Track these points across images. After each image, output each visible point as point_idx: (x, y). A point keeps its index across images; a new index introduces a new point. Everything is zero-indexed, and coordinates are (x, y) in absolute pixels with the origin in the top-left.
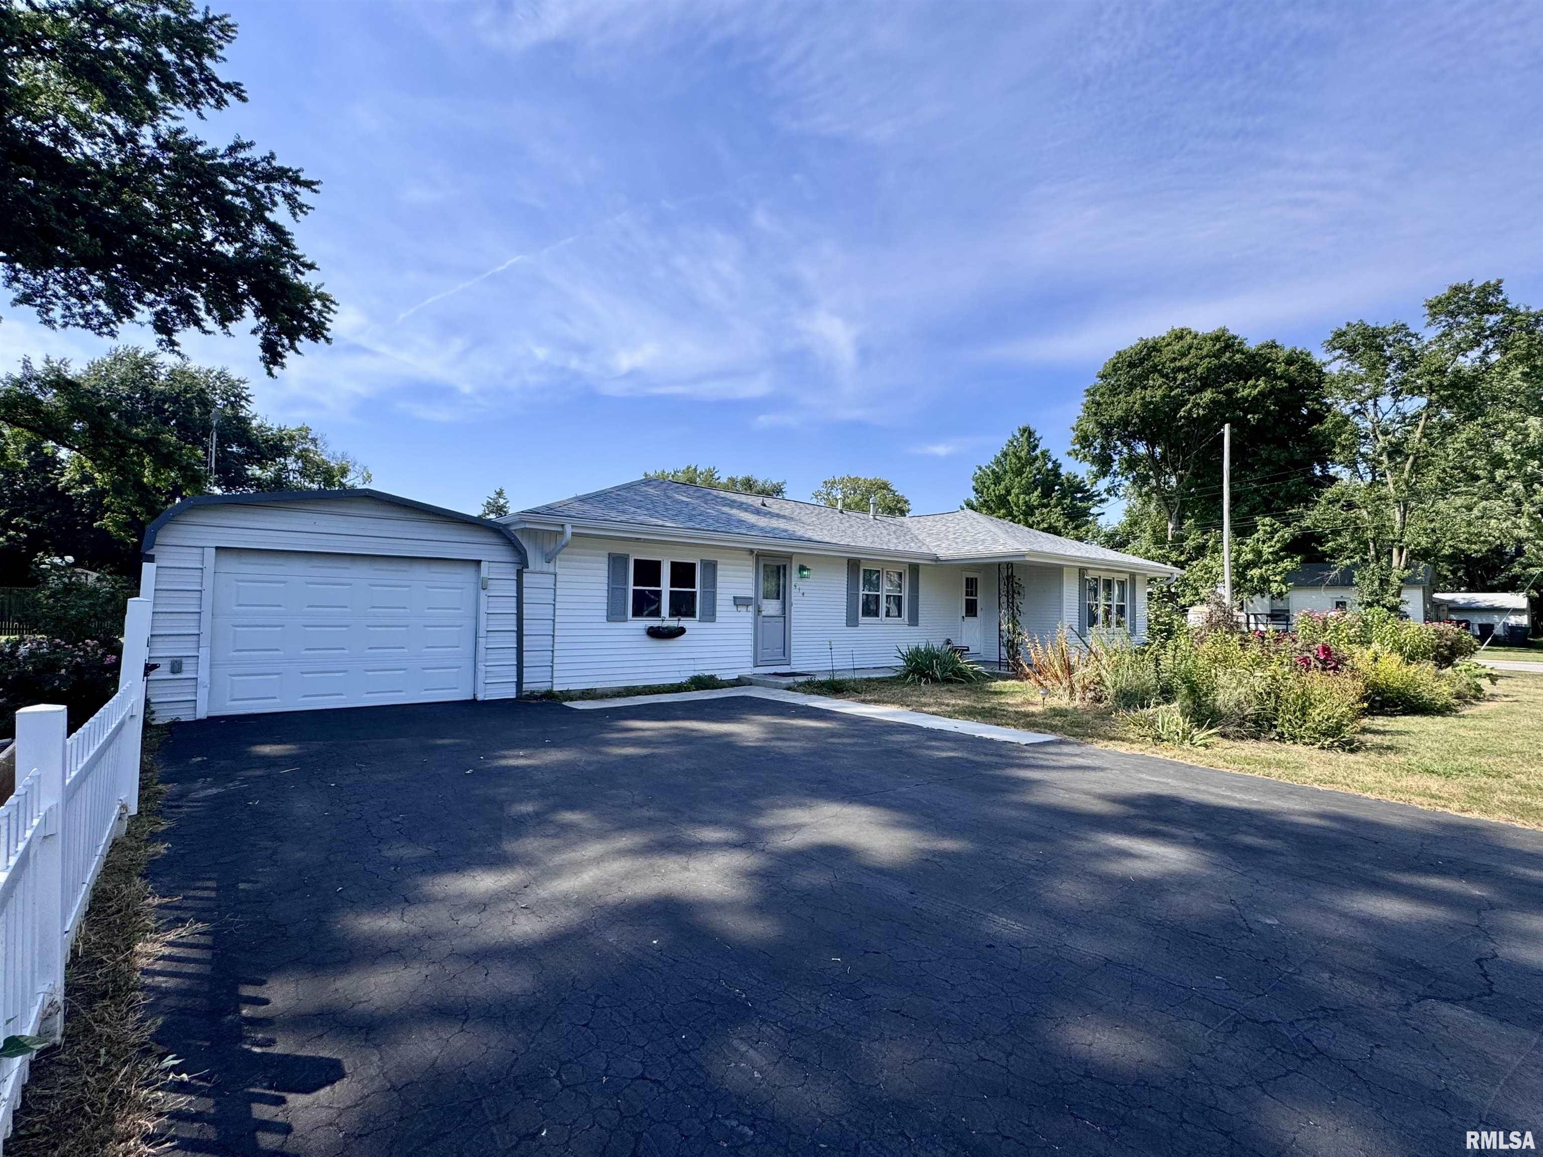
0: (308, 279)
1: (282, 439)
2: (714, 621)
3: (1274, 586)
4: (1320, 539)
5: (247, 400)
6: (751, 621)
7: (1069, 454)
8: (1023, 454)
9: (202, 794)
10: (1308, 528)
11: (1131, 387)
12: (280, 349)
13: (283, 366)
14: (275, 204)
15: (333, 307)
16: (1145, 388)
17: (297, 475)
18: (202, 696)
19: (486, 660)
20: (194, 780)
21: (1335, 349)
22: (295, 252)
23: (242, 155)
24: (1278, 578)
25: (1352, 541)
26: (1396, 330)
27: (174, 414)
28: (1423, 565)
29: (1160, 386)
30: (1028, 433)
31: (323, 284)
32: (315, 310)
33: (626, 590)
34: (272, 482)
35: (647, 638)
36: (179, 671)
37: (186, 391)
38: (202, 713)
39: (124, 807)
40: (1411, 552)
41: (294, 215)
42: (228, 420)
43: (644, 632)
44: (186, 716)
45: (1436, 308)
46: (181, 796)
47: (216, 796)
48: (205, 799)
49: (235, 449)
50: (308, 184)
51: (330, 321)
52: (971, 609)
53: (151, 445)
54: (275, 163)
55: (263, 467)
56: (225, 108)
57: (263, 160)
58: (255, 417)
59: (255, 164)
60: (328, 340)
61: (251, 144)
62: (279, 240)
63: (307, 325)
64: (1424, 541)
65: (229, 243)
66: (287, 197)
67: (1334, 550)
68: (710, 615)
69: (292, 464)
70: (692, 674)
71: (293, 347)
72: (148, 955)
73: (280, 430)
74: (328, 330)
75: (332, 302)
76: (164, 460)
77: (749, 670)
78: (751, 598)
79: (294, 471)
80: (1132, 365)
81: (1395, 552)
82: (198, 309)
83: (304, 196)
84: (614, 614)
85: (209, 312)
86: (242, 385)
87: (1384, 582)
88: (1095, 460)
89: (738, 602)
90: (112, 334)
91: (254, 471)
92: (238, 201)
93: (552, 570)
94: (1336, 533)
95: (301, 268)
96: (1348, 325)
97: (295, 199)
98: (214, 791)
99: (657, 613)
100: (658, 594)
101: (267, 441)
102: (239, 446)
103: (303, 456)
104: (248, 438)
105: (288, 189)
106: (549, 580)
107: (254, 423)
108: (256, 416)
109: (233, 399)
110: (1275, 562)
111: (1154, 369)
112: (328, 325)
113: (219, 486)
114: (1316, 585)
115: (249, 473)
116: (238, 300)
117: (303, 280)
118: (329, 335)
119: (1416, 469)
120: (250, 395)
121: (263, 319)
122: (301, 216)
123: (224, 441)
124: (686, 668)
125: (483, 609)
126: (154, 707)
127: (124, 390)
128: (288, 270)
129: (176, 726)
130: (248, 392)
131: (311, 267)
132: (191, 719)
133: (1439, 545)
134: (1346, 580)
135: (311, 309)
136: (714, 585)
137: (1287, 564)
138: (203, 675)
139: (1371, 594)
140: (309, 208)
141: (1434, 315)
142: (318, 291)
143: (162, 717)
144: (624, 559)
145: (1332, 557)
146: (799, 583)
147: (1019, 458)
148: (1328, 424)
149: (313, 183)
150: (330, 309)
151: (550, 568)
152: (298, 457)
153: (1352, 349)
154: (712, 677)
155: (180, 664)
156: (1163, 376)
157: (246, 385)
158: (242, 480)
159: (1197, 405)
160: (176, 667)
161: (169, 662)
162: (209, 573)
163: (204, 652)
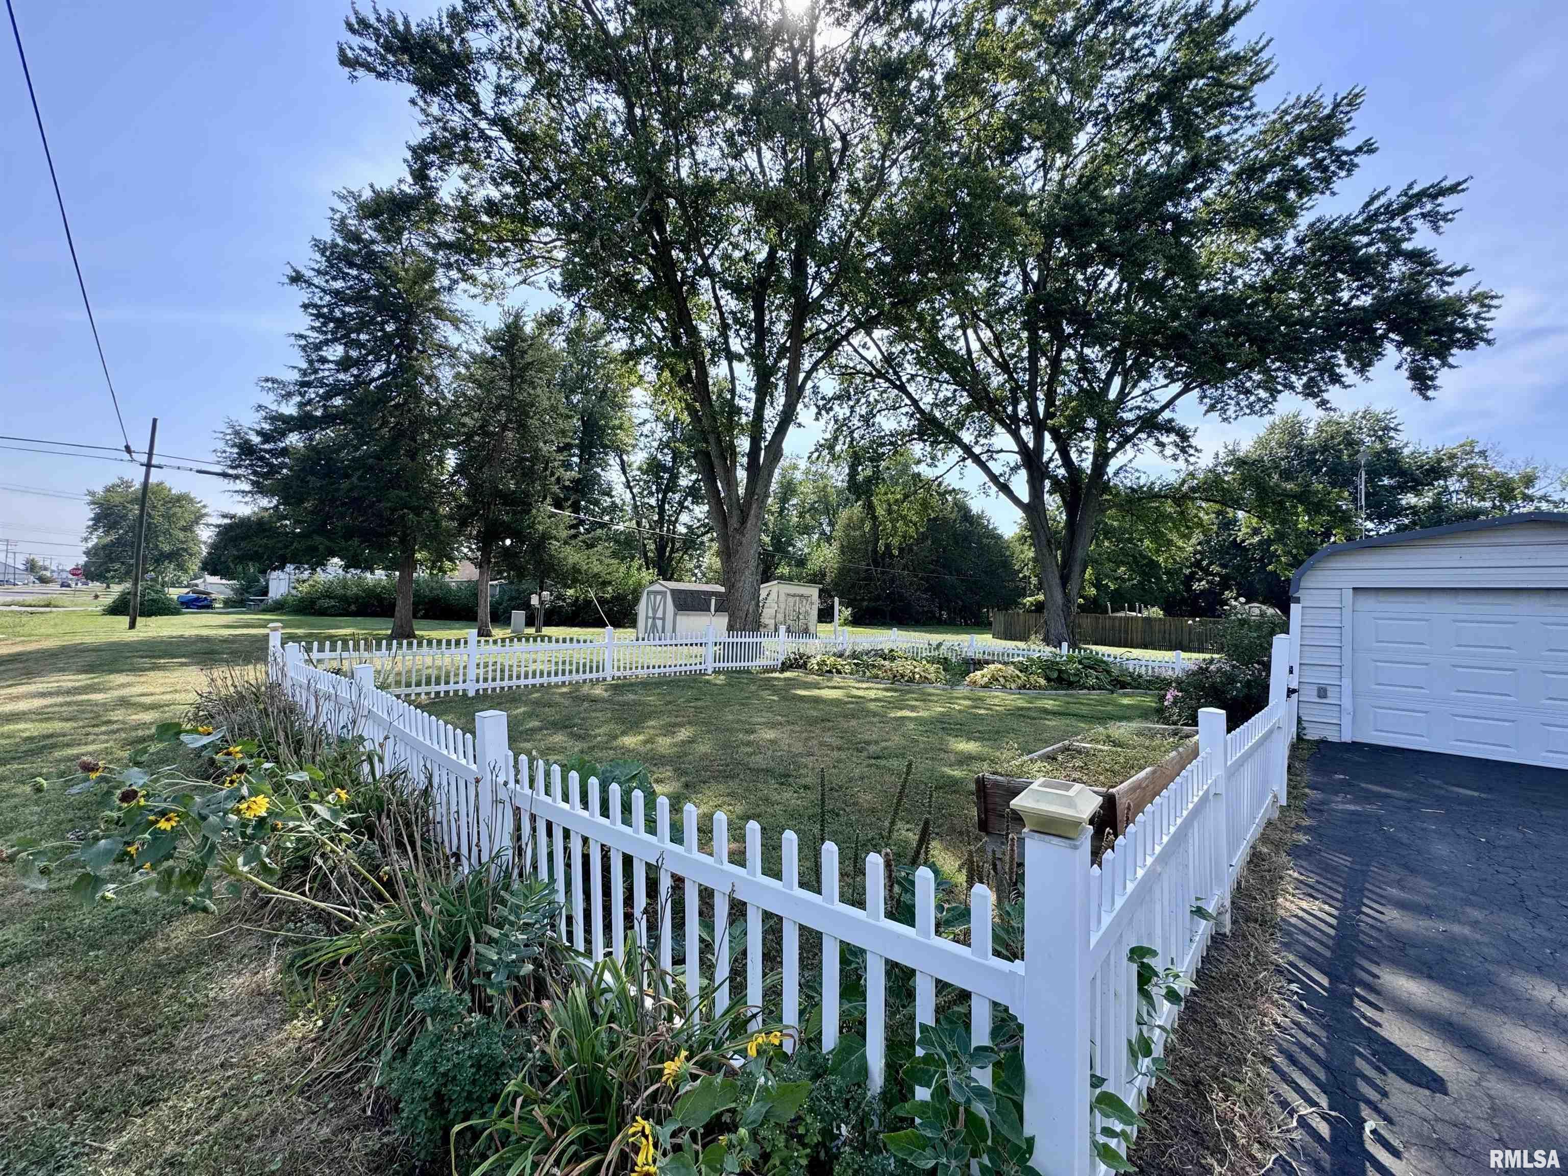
0: (1459, 287)
1: (1440, 461)
5: (1396, 430)
9: (1341, 807)
12: (1430, 373)
13: (1435, 388)
14: (1412, 231)
15: (1494, 303)
17: (1462, 495)
18: (1346, 721)
20: (1336, 793)
22: (1440, 266)
23: (1377, 204)
27: (1325, 462)
31: (1478, 284)
32: (1471, 315)
34: (1430, 507)
36: (1325, 697)
37: (1332, 438)
38: (1347, 738)
39: (1275, 796)
41: (1437, 229)
42: (1378, 455)
44: (1333, 737)
46: (1322, 803)
47: (1353, 813)
48: (1343, 812)
49: (1386, 482)
50: (1453, 189)
51: (1492, 319)
53: (1303, 496)
54: (1413, 190)
55: (1418, 494)
56: (1356, 171)
57: (1400, 196)
58: (1406, 445)
59: (1391, 204)
60: (1489, 342)
62: (1421, 264)
63: (1459, 336)
65: (1365, 293)
66: (1427, 216)
69: (1453, 484)
71: (1445, 364)
72: (1287, 910)
73: (1438, 452)
74: (1489, 331)
75: (1493, 298)
76: (1315, 508)
79: (1457, 492)
82: (1339, 366)
83: (1449, 203)
85: (1349, 364)
86: (1390, 417)
90: (1271, 412)
91: (1409, 499)
92: (1372, 250)
95: (1450, 279)
97: (1437, 212)
98: (1352, 807)
101: (1422, 467)
102: (1391, 478)
104: (1400, 468)
105: (1428, 208)
107: (1406, 452)
109: (1380, 433)
112: (1489, 325)
113: (1372, 520)
115: (1404, 502)
116: (1377, 343)
117: (1451, 291)
118: (1491, 334)
120: (1398, 425)
121: (1406, 349)
122: (1445, 227)
123: (1373, 474)
126: (1305, 725)
127: (1282, 452)
128: (1434, 289)
129: (1323, 743)
130: (1396, 421)
131: (1461, 272)
132: (1335, 739)
138: (1347, 702)
140: (1455, 213)
142: (1473, 293)
143: (1312, 735)
149: (1459, 184)
150: (1490, 307)
152: (1462, 476)
155: (1325, 690)
157: (1394, 416)
158: (1395, 511)
160: (1322, 693)
161: (1315, 687)
162: (1347, 612)
163: (1346, 682)
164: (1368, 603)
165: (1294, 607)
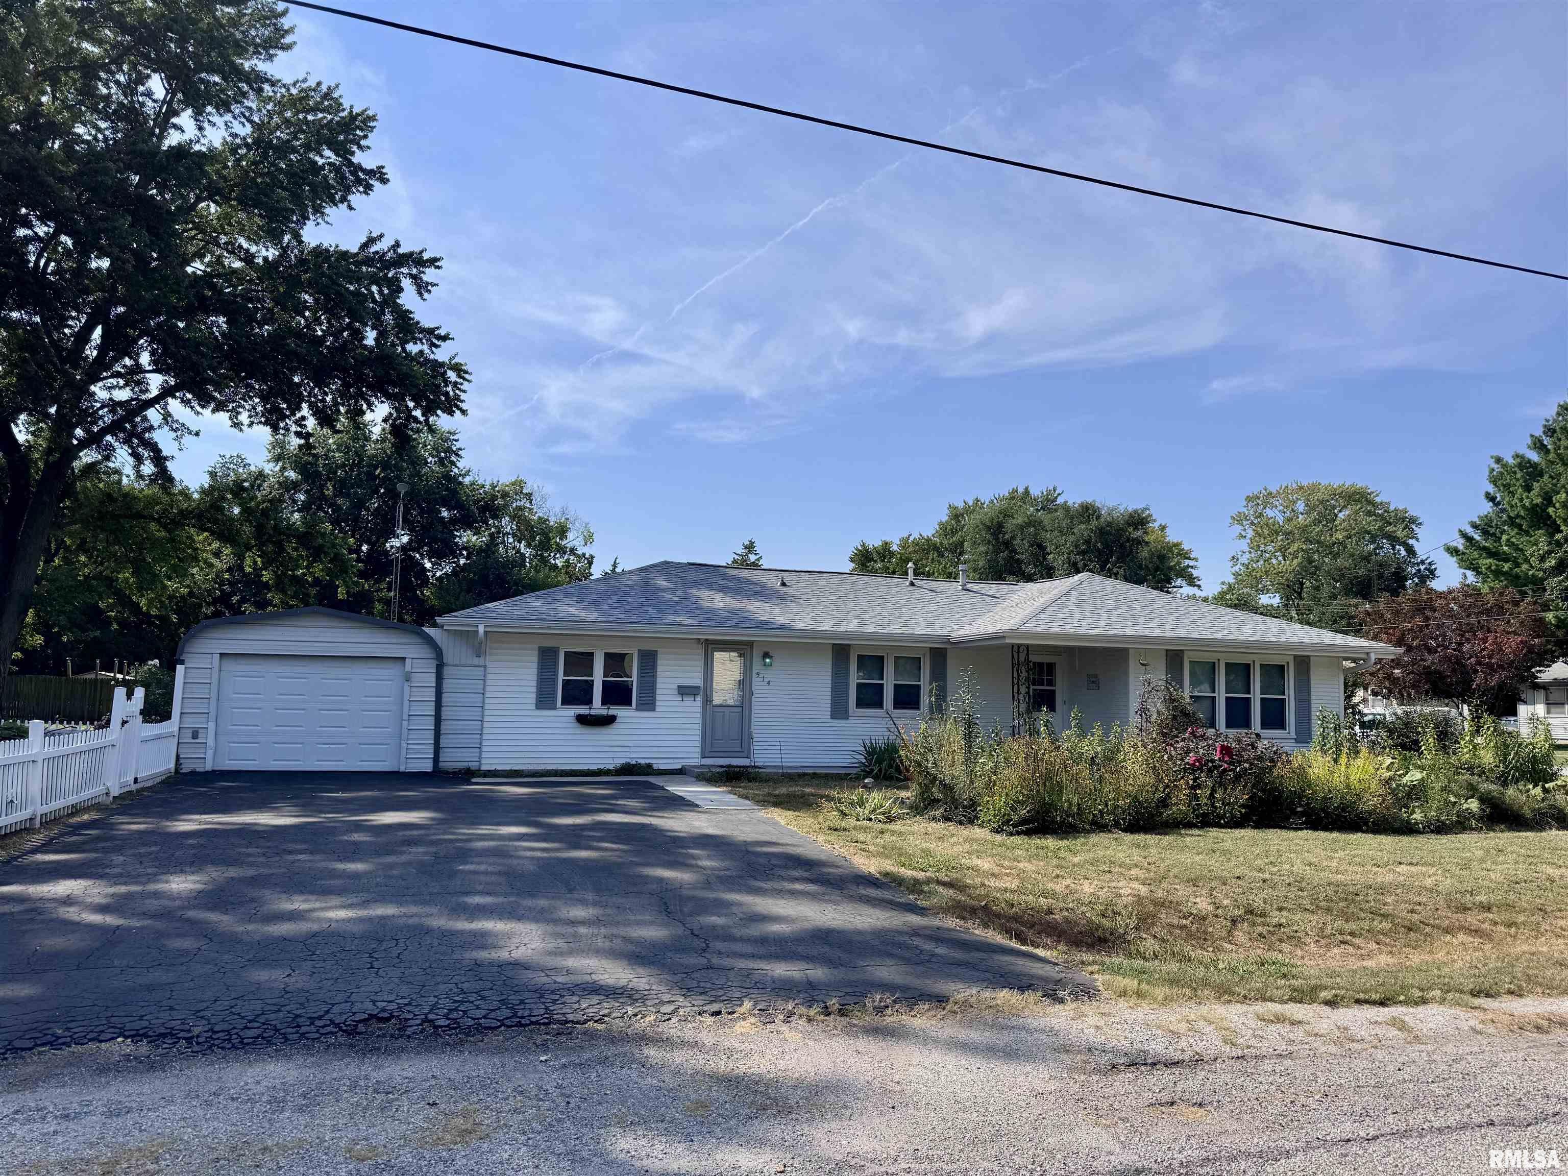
0: (443, 351)
1: (494, 497)
2: (654, 710)
5: (457, 455)
6: (699, 710)
15: (466, 376)
18: (209, 756)
19: (408, 739)
23: (373, 249)
31: (456, 355)
32: (450, 382)
33: (555, 681)
34: (486, 549)
35: (577, 725)
36: (197, 737)
38: (209, 768)
41: (421, 294)
42: (439, 480)
43: (573, 720)
44: (200, 768)
49: (444, 514)
50: (433, 262)
51: (464, 391)
52: (1045, 702)
54: (401, 251)
55: (476, 532)
56: (370, 194)
57: (389, 250)
58: (468, 473)
59: (384, 254)
60: (464, 412)
61: (381, 236)
63: (443, 399)
66: (414, 277)
68: (648, 703)
69: (506, 526)
70: (623, 761)
73: (493, 486)
74: (462, 401)
75: (466, 372)
77: (697, 760)
78: (698, 687)
83: (429, 275)
84: (544, 701)
86: (452, 437)
89: (684, 691)
91: (468, 537)
93: (482, 663)
95: (437, 342)
97: (421, 278)
99: (589, 702)
100: (590, 684)
101: (479, 501)
102: (450, 510)
103: (518, 516)
104: (459, 500)
105: (414, 271)
106: (479, 672)
107: (466, 481)
108: (469, 471)
109: (443, 454)
112: (463, 396)
117: (438, 353)
118: (463, 406)
120: (460, 449)
122: (426, 295)
124: (618, 755)
125: (406, 697)
126: (181, 761)
129: (193, 774)
130: (458, 445)
131: (445, 338)
132: (202, 771)
135: (446, 382)
136: (654, 675)
138: (211, 742)
140: (433, 286)
142: (453, 362)
143: (186, 768)
144: (554, 652)
146: (762, 672)
149: (436, 260)
150: (464, 379)
151: (481, 661)
152: (513, 518)
154: (649, 766)
155: (197, 733)
157: (455, 437)
158: (449, 551)
160: (195, 735)
161: (190, 731)
162: (216, 670)
163: (212, 726)
164: (231, 666)
165: (180, 669)
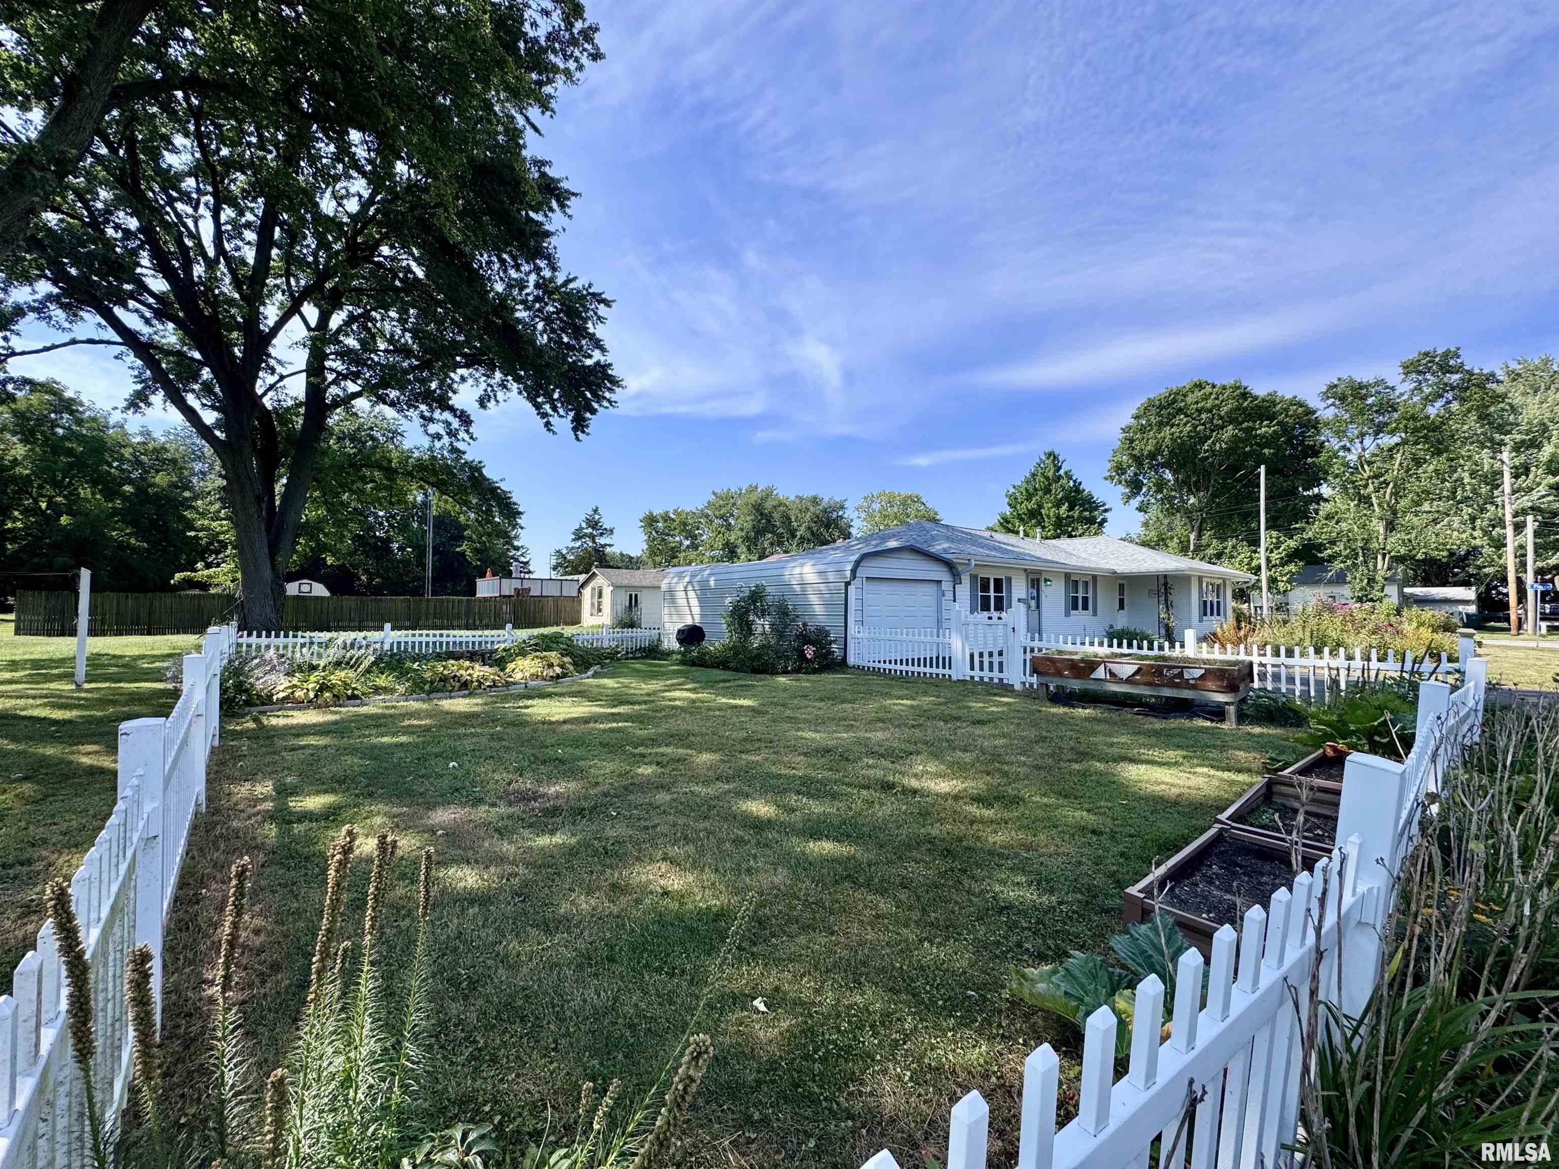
2: (1011, 613)
3: (1281, 584)
4: (1320, 547)
6: (1025, 612)
7: (1106, 479)
8: (1050, 474)
10: (1310, 539)
11: (1161, 425)
16: (1172, 426)
21: (1328, 398)
24: (1285, 579)
25: (1345, 549)
26: (1377, 384)
28: (1401, 568)
29: (1185, 424)
30: (1053, 456)
33: (977, 596)
40: (1392, 557)
43: (984, 620)
45: (1410, 368)
52: (1122, 607)
64: (1403, 551)
67: (1330, 556)
68: (1009, 609)
78: (1025, 599)
80: (1161, 407)
81: (1380, 557)
87: (1371, 581)
88: (1128, 484)
89: (1019, 600)
94: (1333, 543)
96: (1339, 379)
99: (989, 609)
100: (989, 597)
110: (1283, 565)
111: (1180, 411)
114: (1318, 583)
119: (1395, 494)
133: (1414, 552)
134: (1340, 579)
136: (1011, 591)
137: (1292, 567)
139: (1361, 590)
141: (1406, 374)
144: (976, 577)
145: (1329, 561)
146: (1045, 590)
147: (1047, 478)
148: (1323, 456)
153: (1343, 399)
156: (1187, 416)
159: (1219, 440)
162: (864, 589)
